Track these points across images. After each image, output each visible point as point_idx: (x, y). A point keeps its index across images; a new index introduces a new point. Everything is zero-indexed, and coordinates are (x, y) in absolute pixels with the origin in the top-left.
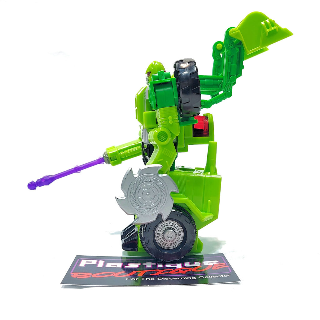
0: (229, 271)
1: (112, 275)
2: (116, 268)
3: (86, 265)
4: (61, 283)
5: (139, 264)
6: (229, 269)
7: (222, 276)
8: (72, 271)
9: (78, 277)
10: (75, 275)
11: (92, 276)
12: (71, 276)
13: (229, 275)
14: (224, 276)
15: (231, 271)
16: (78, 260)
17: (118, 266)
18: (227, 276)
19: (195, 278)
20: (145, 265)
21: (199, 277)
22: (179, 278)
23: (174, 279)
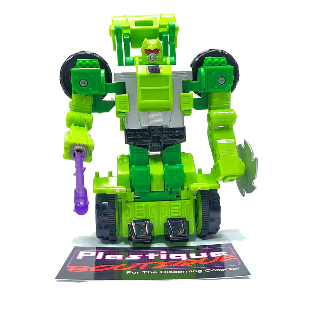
0: (239, 264)
1: (111, 268)
2: (116, 260)
3: (84, 257)
4: (56, 278)
5: (141, 255)
6: (239, 261)
7: (231, 270)
8: (69, 264)
9: (74, 271)
10: (71, 269)
11: (90, 269)
12: (68, 270)
13: (238, 269)
14: (233, 269)
15: (240, 264)
16: (76, 252)
17: (118, 259)
18: (236, 269)
19: (201, 271)
20: (148, 257)
21: (206, 271)
22: (183, 272)
23: (178, 272)
